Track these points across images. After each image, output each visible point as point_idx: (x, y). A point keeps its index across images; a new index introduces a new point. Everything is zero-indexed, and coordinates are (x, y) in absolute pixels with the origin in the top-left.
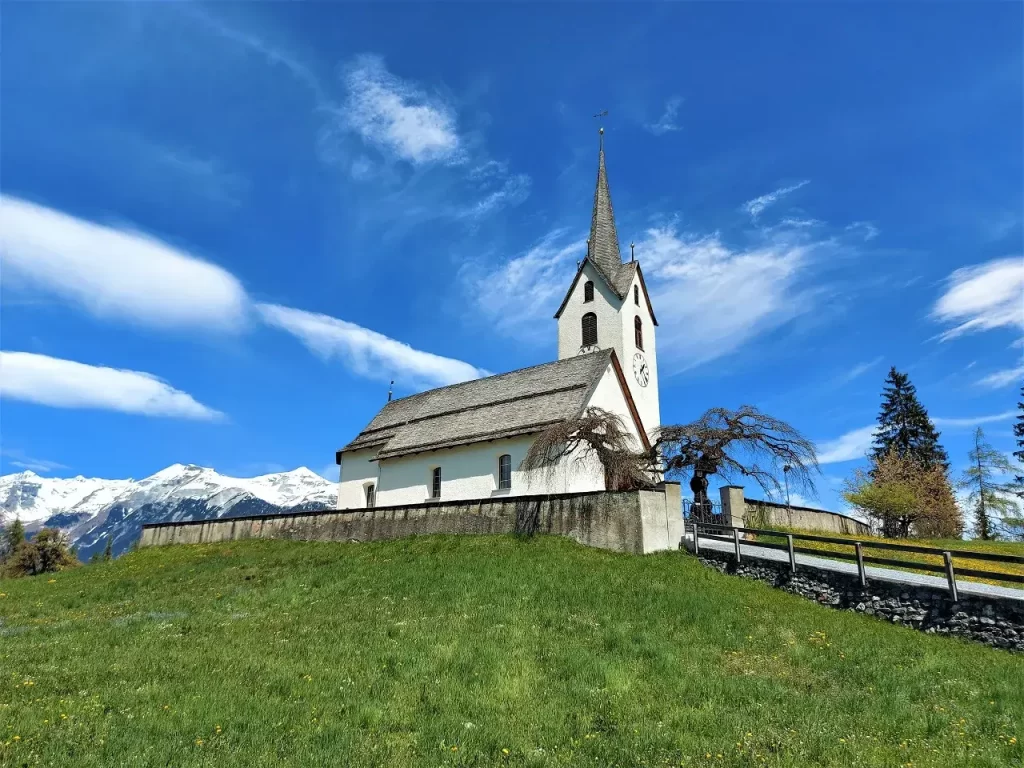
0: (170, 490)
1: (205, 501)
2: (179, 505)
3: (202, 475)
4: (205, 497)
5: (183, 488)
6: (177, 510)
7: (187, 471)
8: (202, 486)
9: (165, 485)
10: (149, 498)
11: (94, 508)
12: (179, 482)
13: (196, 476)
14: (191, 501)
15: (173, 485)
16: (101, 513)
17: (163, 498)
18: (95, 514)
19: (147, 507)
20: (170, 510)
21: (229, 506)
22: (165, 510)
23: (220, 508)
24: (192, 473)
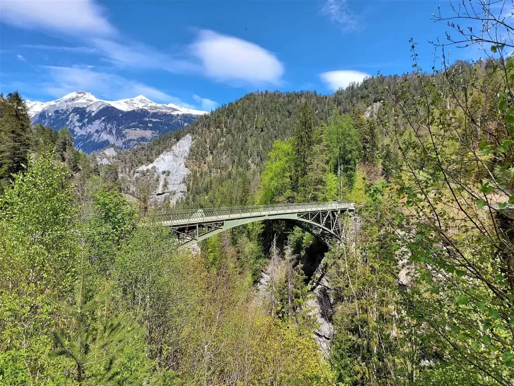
0: (70, 103)
1: (86, 108)
2: (73, 110)
3: (85, 96)
4: (85, 106)
5: (75, 102)
6: (71, 113)
7: (77, 94)
8: (84, 101)
9: (66, 101)
10: (59, 108)
11: (32, 113)
12: (73, 100)
13: (82, 96)
14: (78, 108)
15: (70, 101)
16: (36, 115)
17: (65, 108)
18: (33, 116)
19: (57, 112)
20: (68, 113)
21: (98, 111)
22: (66, 113)
23: (93, 112)
24: (80, 95)
